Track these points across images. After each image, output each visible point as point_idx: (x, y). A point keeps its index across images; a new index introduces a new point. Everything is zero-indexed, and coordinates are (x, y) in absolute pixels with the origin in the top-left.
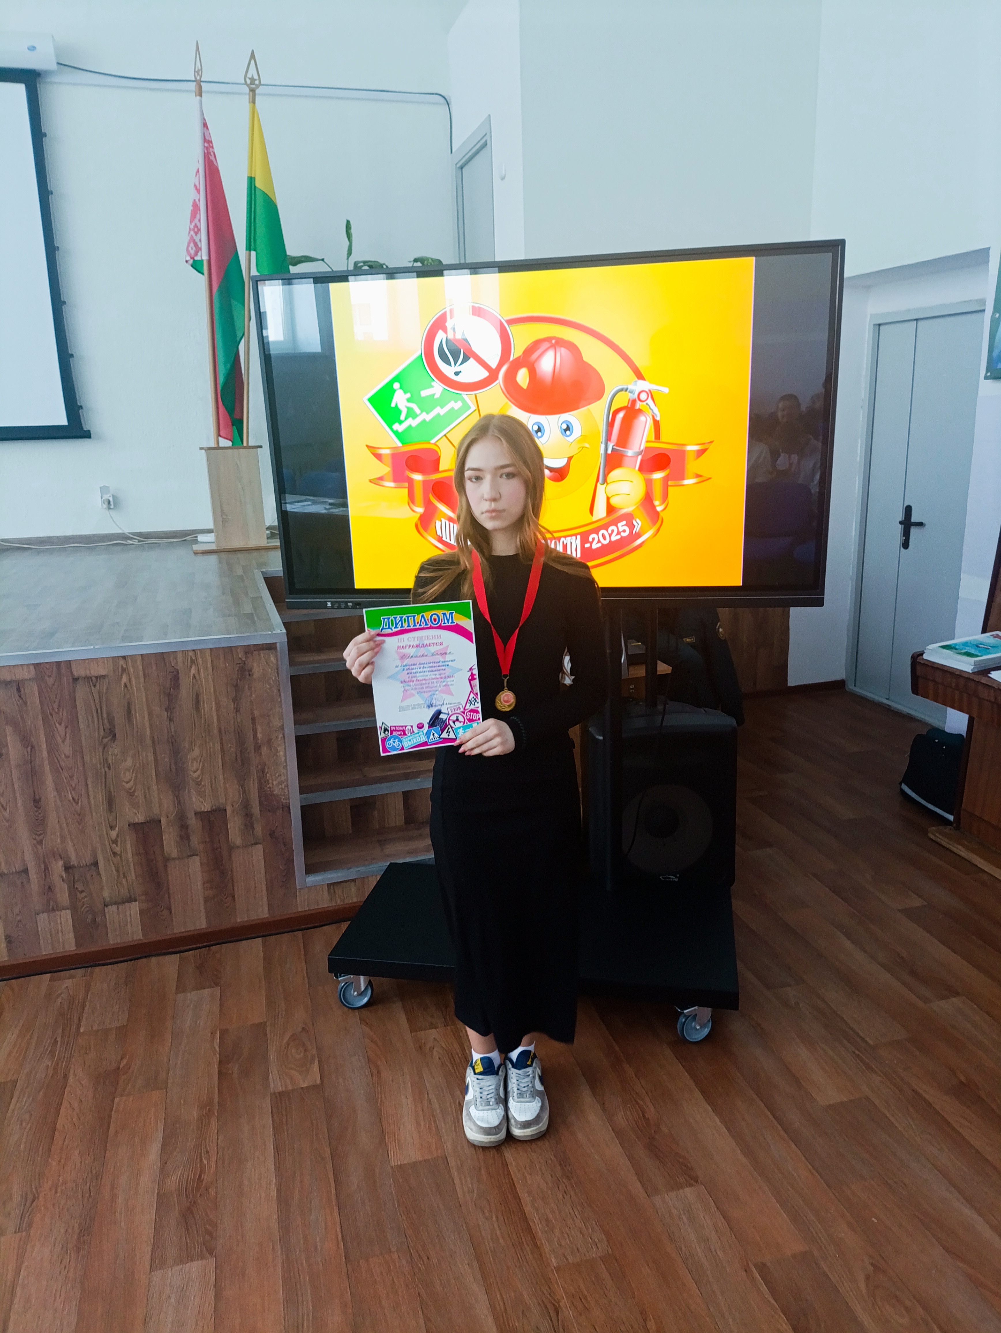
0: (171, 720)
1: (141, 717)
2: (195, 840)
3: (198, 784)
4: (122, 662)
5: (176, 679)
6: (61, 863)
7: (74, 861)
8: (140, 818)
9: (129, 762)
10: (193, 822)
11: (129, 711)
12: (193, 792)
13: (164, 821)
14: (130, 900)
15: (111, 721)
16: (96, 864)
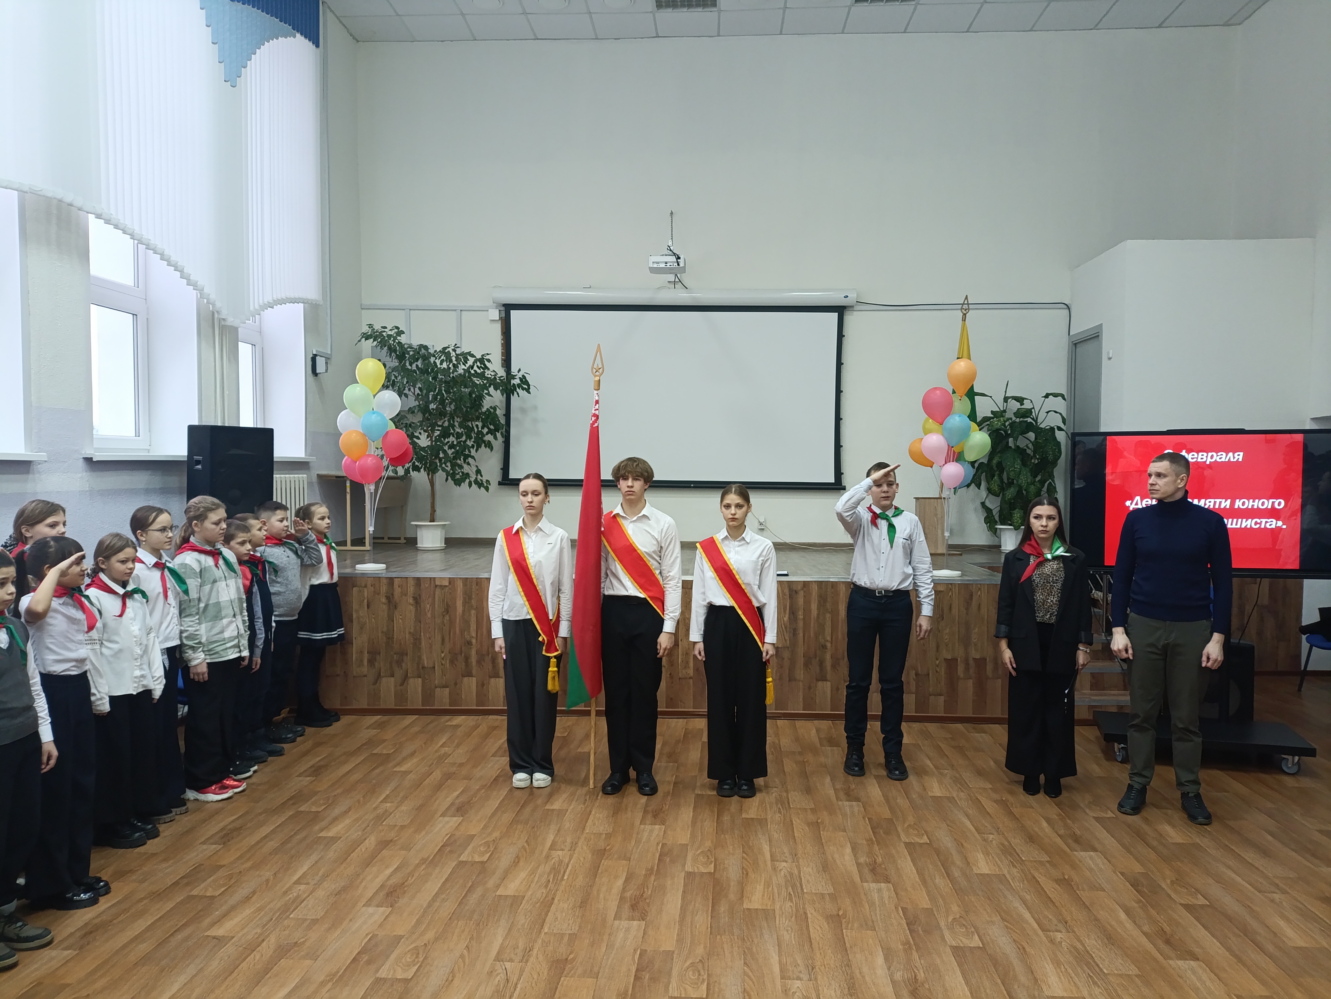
0: (967, 614)
1: (955, 611)
2: (972, 671)
3: (975, 645)
4: (950, 586)
5: (971, 596)
6: (914, 672)
7: (920, 672)
8: (949, 657)
9: (948, 630)
10: (971, 662)
11: (951, 607)
12: (973, 649)
13: (959, 660)
14: (941, 695)
15: (943, 611)
16: (929, 675)
